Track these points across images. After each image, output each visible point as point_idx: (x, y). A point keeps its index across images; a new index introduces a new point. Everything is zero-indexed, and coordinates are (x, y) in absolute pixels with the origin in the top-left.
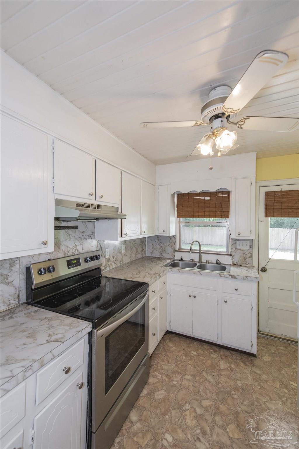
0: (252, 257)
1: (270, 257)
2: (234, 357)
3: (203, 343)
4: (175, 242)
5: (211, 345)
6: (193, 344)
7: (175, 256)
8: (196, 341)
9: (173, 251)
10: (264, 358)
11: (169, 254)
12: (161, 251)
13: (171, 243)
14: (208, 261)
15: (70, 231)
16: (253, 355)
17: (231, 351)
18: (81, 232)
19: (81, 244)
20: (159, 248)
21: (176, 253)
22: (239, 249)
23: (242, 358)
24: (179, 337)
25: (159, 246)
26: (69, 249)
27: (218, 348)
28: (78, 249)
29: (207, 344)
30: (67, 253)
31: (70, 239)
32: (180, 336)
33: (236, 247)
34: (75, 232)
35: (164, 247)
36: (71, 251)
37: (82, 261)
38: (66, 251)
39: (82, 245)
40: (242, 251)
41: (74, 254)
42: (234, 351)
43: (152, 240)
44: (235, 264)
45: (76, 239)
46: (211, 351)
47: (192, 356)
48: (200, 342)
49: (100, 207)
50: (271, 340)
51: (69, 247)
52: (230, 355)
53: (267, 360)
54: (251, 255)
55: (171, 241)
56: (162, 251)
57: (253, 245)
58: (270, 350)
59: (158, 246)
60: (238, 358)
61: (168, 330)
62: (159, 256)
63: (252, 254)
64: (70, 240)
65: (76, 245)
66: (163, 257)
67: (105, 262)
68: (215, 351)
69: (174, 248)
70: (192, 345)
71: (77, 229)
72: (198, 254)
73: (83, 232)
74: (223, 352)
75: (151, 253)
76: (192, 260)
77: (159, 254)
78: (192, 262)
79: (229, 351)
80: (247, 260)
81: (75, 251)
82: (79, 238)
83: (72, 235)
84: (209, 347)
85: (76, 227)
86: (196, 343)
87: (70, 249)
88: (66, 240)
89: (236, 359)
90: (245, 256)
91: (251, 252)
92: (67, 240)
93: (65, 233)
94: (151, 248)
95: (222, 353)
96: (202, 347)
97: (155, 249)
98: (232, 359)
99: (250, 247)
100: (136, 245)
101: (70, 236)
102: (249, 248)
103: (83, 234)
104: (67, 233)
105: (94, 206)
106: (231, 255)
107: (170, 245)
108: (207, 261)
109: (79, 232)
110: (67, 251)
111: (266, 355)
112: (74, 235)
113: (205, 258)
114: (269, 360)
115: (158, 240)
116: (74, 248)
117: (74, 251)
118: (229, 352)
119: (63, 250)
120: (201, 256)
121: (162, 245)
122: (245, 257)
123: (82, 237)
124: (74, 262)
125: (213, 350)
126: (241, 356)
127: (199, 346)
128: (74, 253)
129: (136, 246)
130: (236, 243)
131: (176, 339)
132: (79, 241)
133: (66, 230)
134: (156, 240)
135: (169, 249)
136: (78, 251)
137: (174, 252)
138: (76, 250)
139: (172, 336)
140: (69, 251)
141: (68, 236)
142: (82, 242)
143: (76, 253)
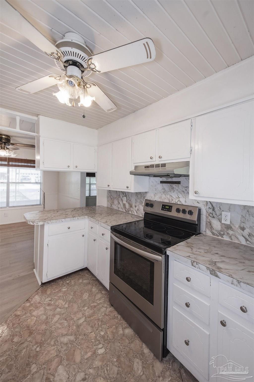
15: (174, 186)
18: (184, 187)
19: (183, 197)
26: (172, 198)
28: (180, 200)
30: (171, 201)
34: (179, 186)
36: (174, 200)
38: (170, 200)
39: (185, 198)
41: (176, 203)
45: (179, 192)
51: (173, 197)
64: (174, 192)
65: (178, 196)
71: (180, 184)
73: (186, 187)
81: (178, 202)
82: (182, 192)
85: (179, 183)
87: (173, 199)
88: (171, 191)
92: (172, 191)
93: (170, 186)
101: (174, 189)
103: (186, 189)
109: (182, 187)
112: (177, 188)
116: (177, 199)
117: (176, 201)
119: (168, 198)
123: (184, 191)
124: (167, 207)
132: (181, 194)
133: (171, 184)
136: (180, 202)
138: (178, 201)
140: (172, 200)
141: (172, 189)
142: (184, 195)
143: (179, 203)
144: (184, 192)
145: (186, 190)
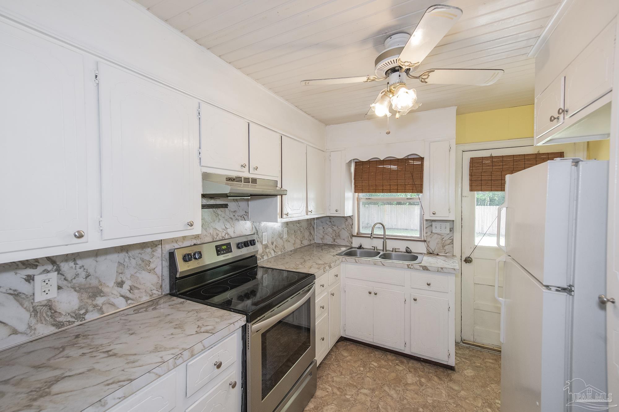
0: (453, 244)
1: (476, 244)
2: (426, 370)
3: (387, 353)
4: (353, 224)
5: (397, 356)
6: (374, 354)
7: (352, 243)
8: (377, 350)
9: (349, 236)
10: (465, 372)
11: (344, 239)
12: (334, 236)
13: (347, 226)
14: (395, 249)
15: (219, 211)
16: (451, 368)
17: (422, 363)
18: (232, 212)
19: (232, 226)
20: (331, 232)
21: (354, 238)
22: (436, 233)
23: (436, 372)
24: (356, 345)
25: (332, 229)
26: (217, 232)
27: (406, 359)
28: (229, 232)
29: (392, 354)
30: (215, 237)
31: (220, 220)
32: (358, 344)
33: (432, 231)
34: (225, 211)
35: (337, 232)
36: (220, 235)
37: (234, 247)
38: (214, 235)
39: (234, 228)
40: (439, 236)
41: (224, 239)
42: (427, 363)
43: (322, 222)
44: (431, 253)
45: (226, 220)
46: (397, 362)
47: (372, 368)
48: (383, 352)
49: (254, 181)
50: (478, 351)
51: (218, 230)
52: (421, 367)
53: (470, 375)
54: (451, 240)
55: (347, 223)
56: (336, 236)
57: (455, 228)
58: (475, 363)
59: (330, 230)
60: (431, 371)
61: (342, 336)
62: (332, 242)
63: (453, 240)
64: (219, 222)
65: (226, 227)
66: (336, 244)
67: (261, 249)
68: (402, 363)
69: (351, 232)
70: (372, 355)
71: (227, 208)
72: (383, 240)
73: (234, 212)
74: (413, 363)
75: (322, 239)
76: (375, 247)
77: (332, 240)
78: (374, 250)
79: (421, 363)
80: (446, 247)
81: (225, 235)
82: (230, 219)
83: (221, 215)
84: (394, 358)
85: (226, 206)
86: (377, 352)
87: (219, 232)
88: (214, 221)
89: (429, 373)
90: (443, 242)
91: (451, 237)
92: (216, 221)
93: (213, 212)
94: (321, 232)
95: (410, 365)
96: (386, 357)
97: (326, 234)
98: (423, 372)
99: (451, 231)
100: (301, 228)
101: (219, 216)
102: (449, 231)
103: (234, 214)
104: (215, 214)
105: (247, 180)
106: (425, 241)
107: (345, 229)
108: (393, 249)
109: (229, 212)
110: (216, 234)
111: (468, 369)
112: (223, 215)
113: (391, 245)
114: (472, 374)
115: (330, 222)
116: (224, 231)
117: (223, 235)
118: (419, 363)
119: (211, 234)
120: (386, 242)
121: (335, 228)
122: (443, 244)
124: (224, 247)
125: (400, 361)
126: (435, 368)
127: (382, 356)
128: (224, 237)
129: (301, 230)
130: (431, 225)
131: (352, 347)
132: (229, 222)
133: (214, 209)
134: (328, 222)
135: (345, 234)
136: (228, 234)
137: (351, 238)
138: (226, 233)
139: (347, 343)
140: (217, 235)
141: (216, 216)
142: (233, 224)
143: (227, 237)
144: (231, 219)
145: (234, 216)
